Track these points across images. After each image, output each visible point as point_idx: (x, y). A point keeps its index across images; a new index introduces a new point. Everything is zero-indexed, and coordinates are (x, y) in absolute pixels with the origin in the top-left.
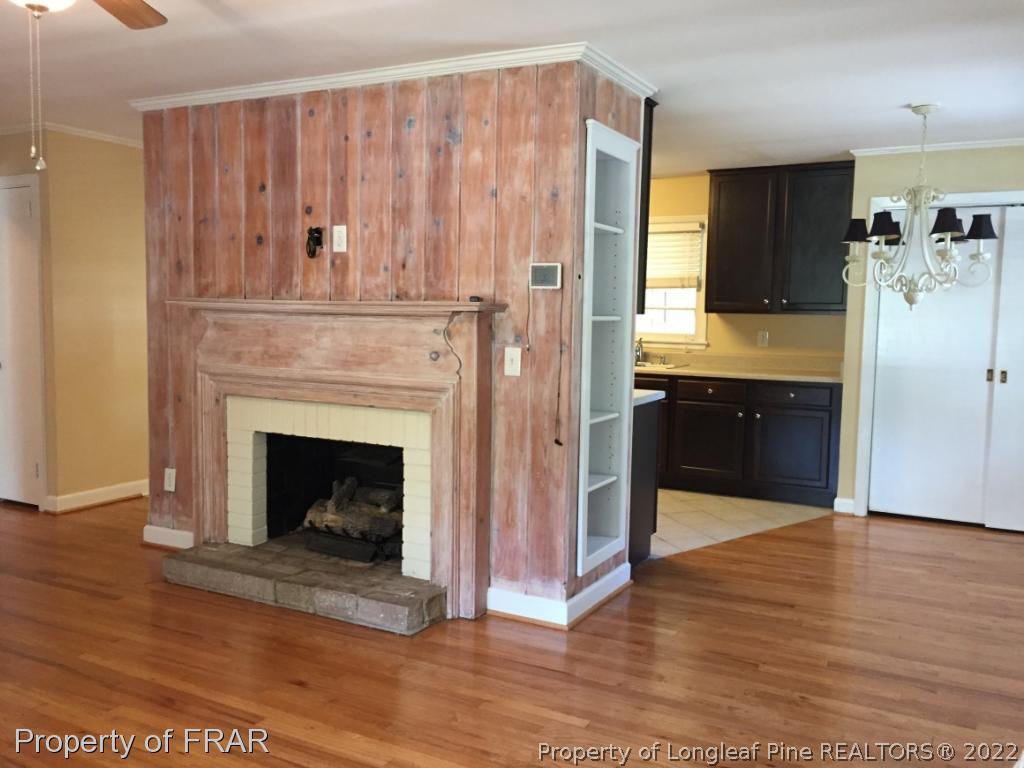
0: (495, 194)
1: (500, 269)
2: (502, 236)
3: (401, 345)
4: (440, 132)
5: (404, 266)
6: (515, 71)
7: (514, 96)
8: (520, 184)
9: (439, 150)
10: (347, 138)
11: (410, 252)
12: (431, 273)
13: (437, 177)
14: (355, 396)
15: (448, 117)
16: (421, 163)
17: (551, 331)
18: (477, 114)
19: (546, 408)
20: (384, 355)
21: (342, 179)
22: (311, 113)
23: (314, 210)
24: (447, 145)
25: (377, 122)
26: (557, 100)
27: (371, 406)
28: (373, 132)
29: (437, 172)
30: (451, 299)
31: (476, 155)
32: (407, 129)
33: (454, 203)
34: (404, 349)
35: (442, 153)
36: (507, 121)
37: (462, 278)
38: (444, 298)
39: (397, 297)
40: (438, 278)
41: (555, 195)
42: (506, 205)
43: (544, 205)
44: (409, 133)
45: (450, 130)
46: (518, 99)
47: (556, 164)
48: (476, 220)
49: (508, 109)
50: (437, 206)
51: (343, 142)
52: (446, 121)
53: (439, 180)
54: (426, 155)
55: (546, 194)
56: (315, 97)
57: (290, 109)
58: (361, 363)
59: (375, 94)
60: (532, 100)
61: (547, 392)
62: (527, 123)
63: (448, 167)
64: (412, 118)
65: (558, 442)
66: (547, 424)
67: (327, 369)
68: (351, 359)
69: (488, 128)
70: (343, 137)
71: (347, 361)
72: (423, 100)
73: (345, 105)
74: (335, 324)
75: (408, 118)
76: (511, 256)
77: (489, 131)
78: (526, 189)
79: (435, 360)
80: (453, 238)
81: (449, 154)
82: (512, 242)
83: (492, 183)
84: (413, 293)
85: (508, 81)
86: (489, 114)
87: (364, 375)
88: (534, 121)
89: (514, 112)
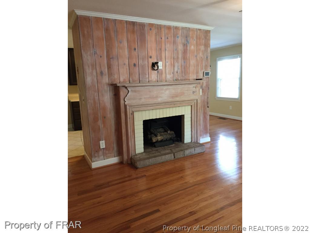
0: (196, 56)
1: (197, 73)
2: (198, 66)
3: (186, 91)
4: (185, 41)
5: (177, 72)
6: (200, 30)
7: (200, 35)
8: (201, 54)
9: (185, 45)
10: (161, 38)
11: (179, 69)
12: (183, 74)
13: (184, 51)
14: (174, 105)
15: (186, 37)
16: (180, 47)
17: (206, 85)
18: (192, 38)
19: (206, 101)
20: (182, 94)
21: (160, 49)
22: (151, 29)
23: (152, 57)
24: (187, 44)
25: (170, 35)
26: (207, 38)
27: (179, 106)
28: (169, 38)
29: (184, 50)
30: (188, 80)
31: (192, 47)
32: (177, 38)
33: (188, 58)
34: (187, 92)
35: (185, 46)
36: (198, 40)
37: (190, 75)
38: (186, 80)
39: (176, 80)
40: (185, 75)
41: (207, 57)
42: (198, 59)
43: (205, 59)
44: (178, 40)
45: (187, 40)
46: (200, 36)
47: (207, 51)
48: (193, 62)
49: (198, 38)
50: (185, 58)
51: (160, 39)
52: (186, 38)
53: (185, 52)
54: (182, 46)
55: (206, 57)
56: (151, 25)
57: (144, 27)
58: (177, 96)
59: (169, 28)
60: (203, 37)
61: (206, 97)
62: (202, 41)
63: (187, 49)
64: (178, 36)
65: (208, 107)
66: (206, 104)
67: (168, 99)
68: (174, 96)
69: (195, 41)
70: (160, 38)
71: (173, 96)
72: (180, 32)
73: (161, 29)
74: (170, 88)
75: (177, 36)
76: (199, 70)
77: (195, 42)
78: (202, 56)
79: (193, 93)
80: (188, 66)
81: (187, 46)
82: (200, 67)
83: (195, 54)
84: (179, 79)
85: (199, 31)
86: (195, 38)
87: (177, 99)
88: (203, 41)
89: (200, 39)
